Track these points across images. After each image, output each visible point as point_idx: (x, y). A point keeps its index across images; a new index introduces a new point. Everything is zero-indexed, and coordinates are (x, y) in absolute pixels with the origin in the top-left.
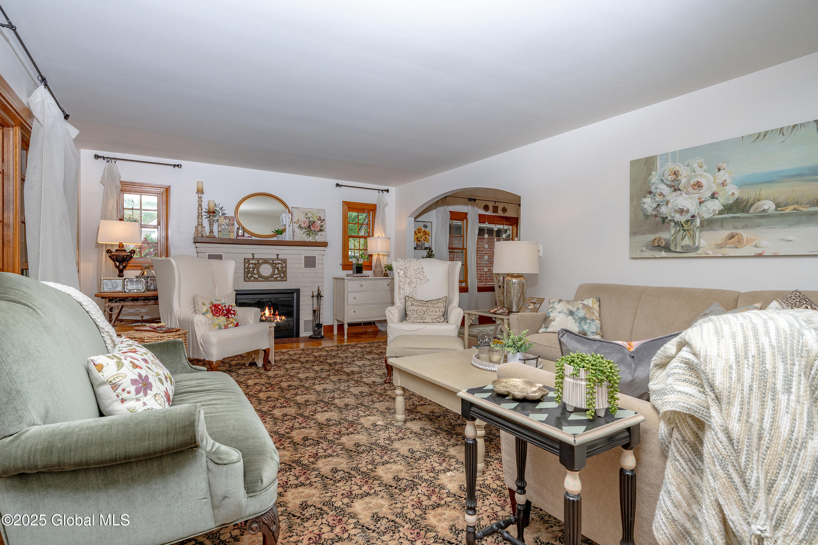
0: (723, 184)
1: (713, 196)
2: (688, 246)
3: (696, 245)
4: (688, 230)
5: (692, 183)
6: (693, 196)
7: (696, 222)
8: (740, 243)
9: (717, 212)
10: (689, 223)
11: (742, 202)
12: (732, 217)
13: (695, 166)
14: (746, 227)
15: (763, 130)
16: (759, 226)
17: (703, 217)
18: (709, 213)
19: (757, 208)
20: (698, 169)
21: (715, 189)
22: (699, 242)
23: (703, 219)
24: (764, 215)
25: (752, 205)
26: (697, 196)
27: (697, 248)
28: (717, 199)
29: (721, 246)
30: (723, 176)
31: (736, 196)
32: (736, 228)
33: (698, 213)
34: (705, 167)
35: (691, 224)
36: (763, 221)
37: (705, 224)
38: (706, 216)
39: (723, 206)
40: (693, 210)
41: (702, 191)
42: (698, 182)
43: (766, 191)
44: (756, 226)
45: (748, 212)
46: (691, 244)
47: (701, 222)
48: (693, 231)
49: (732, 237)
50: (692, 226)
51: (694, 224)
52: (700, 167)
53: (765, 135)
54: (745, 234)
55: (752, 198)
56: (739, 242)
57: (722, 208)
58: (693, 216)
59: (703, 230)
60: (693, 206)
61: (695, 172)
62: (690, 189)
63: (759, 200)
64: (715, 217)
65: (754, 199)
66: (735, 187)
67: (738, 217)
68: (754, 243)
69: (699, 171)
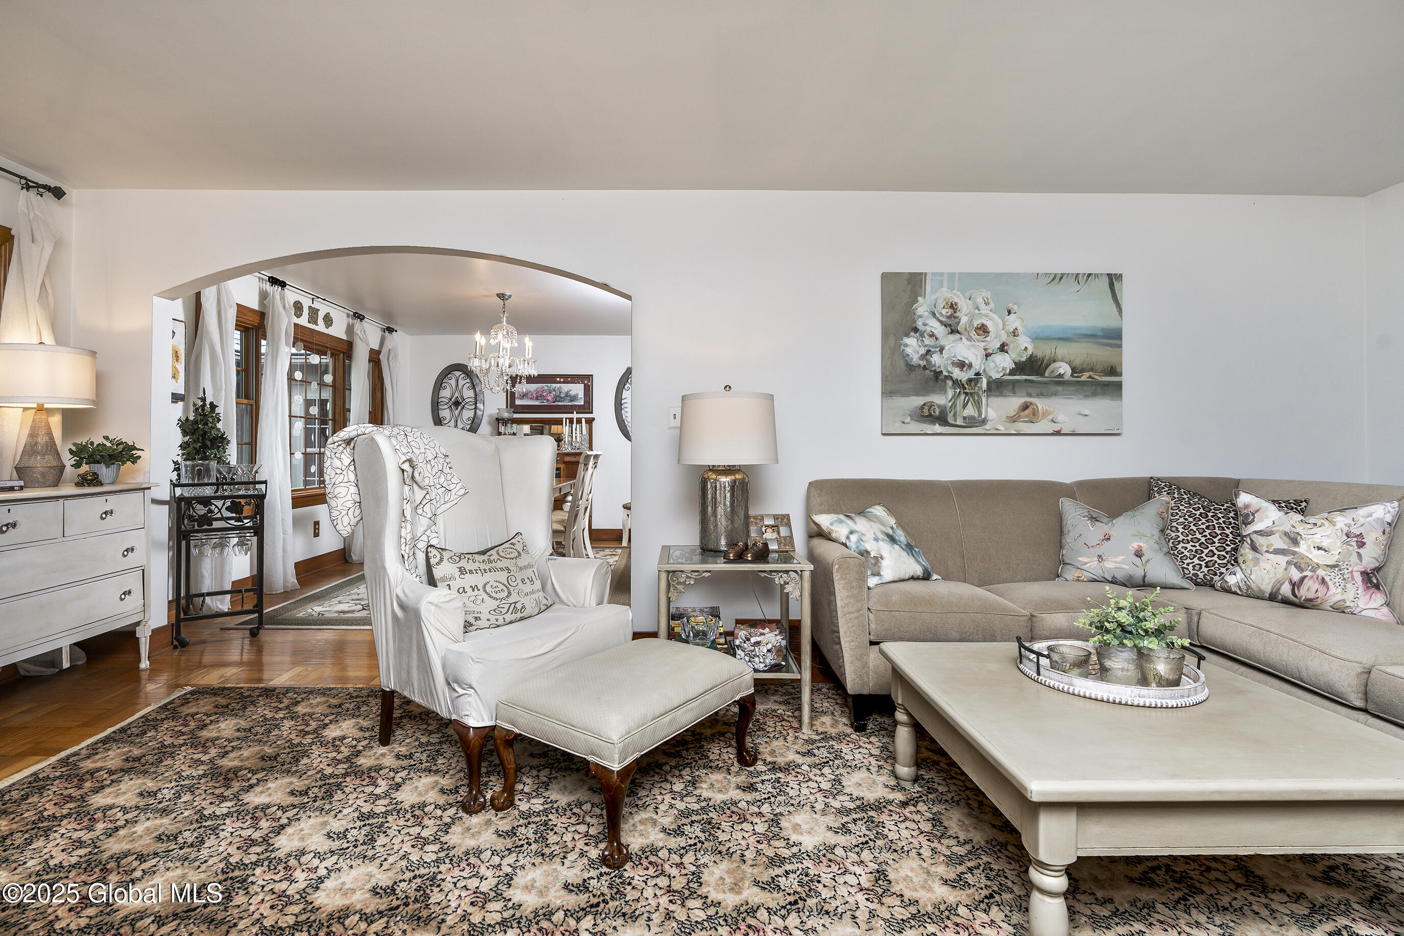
0: (1015, 333)
1: (1003, 348)
2: (972, 418)
3: (983, 417)
4: (971, 394)
5: (975, 326)
6: (977, 344)
7: (982, 383)
8: (1034, 417)
9: (1008, 372)
10: (973, 383)
11: (1036, 361)
12: (1026, 380)
13: (980, 301)
14: (1041, 395)
15: (1059, 271)
16: (1055, 395)
17: (991, 377)
18: (997, 371)
19: (1053, 371)
20: (982, 306)
21: (1004, 338)
22: (986, 412)
23: (991, 380)
24: (1059, 381)
25: (1048, 366)
26: (982, 345)
27: (984, 422)
28: (1007, 352)
29: (1013, 419)
30: (1013, 322)
31: (1030, 352)
32: (1029, 395)
33: (984, 371)
34: (992, 305)
35: (976, 385)
36: (1060, 388)
37: (993, 386)
38: (995, 376)
39: (1015, 363)
40: (978, 365)
41: (988, 339)
42: (983, 325)
43: (1062, 350)
44: (1052, 395)
45: (1042, 375)
46: (976, 415)
47: (989, 383)
48: (979, 396)
49: (1025, 407)
50: (976, 388)
51: (979, 385)
52: (987, 304)
53: (1061, 278)
54: (1041, 404)
55: (1047, 358)
56: (1034, 414)
57: (1014, 366)
58: (978, 374)
59: (991, 396)
60: (977, 358)
61: (979, 310)
62: (973, 334)
63: (1054, 361)
64: (1006, 377)
65: (1050, 360)
66: (1029, 340)
67: (1032, 381)
68: (1050, 417)
69: (984, 310)
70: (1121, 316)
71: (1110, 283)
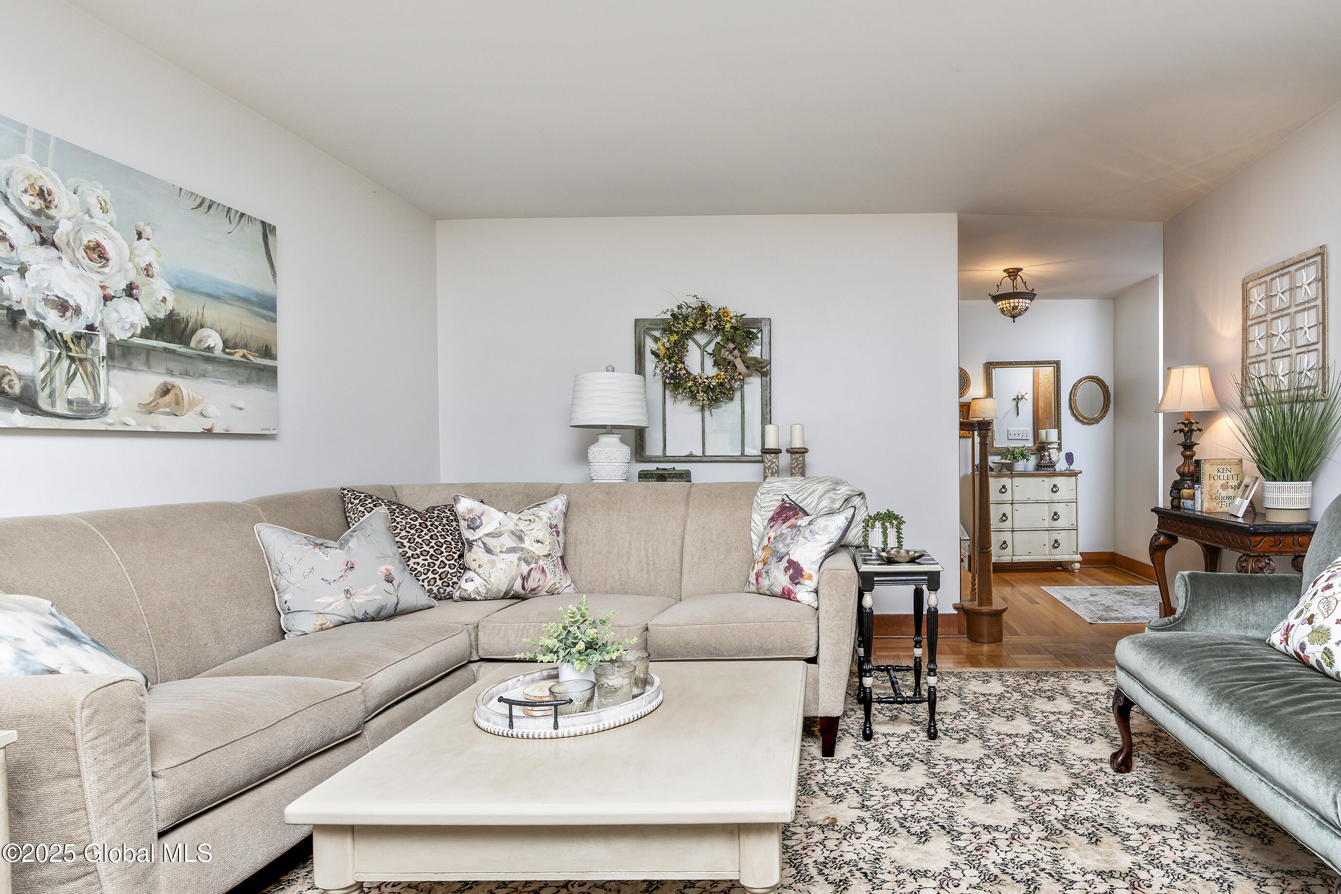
0: (147, 271)
1: (130, 291)
2: (83, 403)
3: (102, 401)
4: (81, 360)
5: (85, 242)
6: (88, 274)
7: (98, 343)
8: (177, 407)
9: (139, 331)
10: (83, 342)
11: (178, 321)
12: (165, 349)
13: (92, 201)
14: (185, 374)
15: (209, 197)
16: (204, 376)
17: (112, 336)
18: (123, 328)
19: (200, 341)
20: (96, 211)
21: (132, 276)
22: (107, 394)
23: (113, 340)
24: (207, 357)
25: (193, 332)
26: (98, 278)
27: (103, 410)
28: (137, 299)
29: (149, 409)
30: (146, 253)
31: (169, 306)
32: (170, 373)
33: (102, 323)
34: (112, 215)
35: (88, 346)
36: (210, 367)
37: (117, 352)
38: (121, 335)
39: (149, 319)
40: (91, 311)
41: (106, 270)
42: (98, 245)
43: (213, 312)
44: (199, 376)
45: (187, 344)
46: (90, 398)
47: (110, 345)
48: (93, 365)
49: (166, 391)
50: (89, 352)
51: (93, 346)
52: (104, 210)
53: (210, 207)
54: (186, 387)
55: (193, 320)
56: (177, 403)
57: (148, 324)
58: (90, 327)
59: (114, 367)
60: (89, 299)
61: (91, 216)
62: (81, 254)
63: (202, 327)
64: (137, 340)
65: (196, 323)
66: (168, 287)
67: (173, 352)
68: (198, 409)
69: (100, 219)
70: (275, 282)
71: (263, 233)
